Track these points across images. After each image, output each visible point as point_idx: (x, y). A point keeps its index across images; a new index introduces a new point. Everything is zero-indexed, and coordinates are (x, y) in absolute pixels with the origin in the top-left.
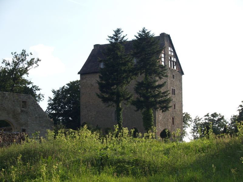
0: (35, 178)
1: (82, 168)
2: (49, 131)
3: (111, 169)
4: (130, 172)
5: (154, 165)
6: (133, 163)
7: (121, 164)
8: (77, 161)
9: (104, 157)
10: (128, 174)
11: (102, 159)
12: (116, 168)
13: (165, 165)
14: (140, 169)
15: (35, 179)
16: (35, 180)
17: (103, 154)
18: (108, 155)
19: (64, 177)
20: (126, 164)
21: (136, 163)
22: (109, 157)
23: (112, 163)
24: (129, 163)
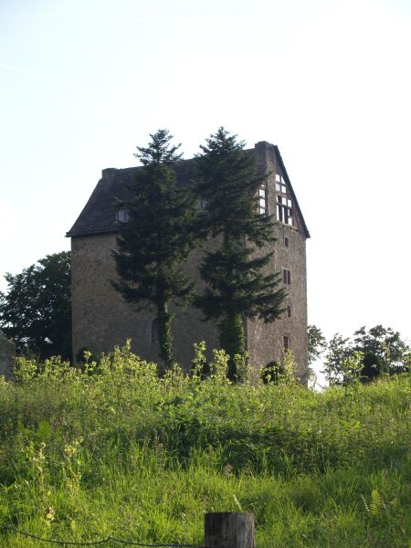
0: (11, 481)
1: (136, 454)
2: (22, 360)
3: (214, 456)
4: (265, 462)
5: (326, 445)
6: (267, 438)
7: (237, 442)
8: (115, 434)
9: (186, 422)
10: (258, 469)
11: (183, 429)
12: (226, 453)
13: (353, 444)
14: (289, 455)
15: (8, 485)
16: (11, 487)
17: (183, 416)
18: (198, 418)
19: (90, 477)
20: (249, 442)
21: (275, 438)
22: (201, 422)
23: (209, 440)
24: (255, 438)
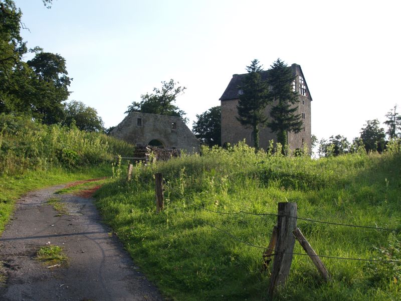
0: (201, 191)
1: (247, 182)
2: (203, 146)
3: (277, 183)
4: (297, 186)
5: (320, 179)
6: (297, 176)
7: (286, 178)
8: (240, 174)
9: (267, 170)
10: (294, 188)
11: (265, 173)
12: (282, 182)
13: (330, 180)
14: (306, 183)
16: (201, 193)
17: (265, 168)
19: (231, 190)
20: (291, 178)
21: (300, 177)
22: (272, 170)
23: (275, 177)
24: (293, 176)
